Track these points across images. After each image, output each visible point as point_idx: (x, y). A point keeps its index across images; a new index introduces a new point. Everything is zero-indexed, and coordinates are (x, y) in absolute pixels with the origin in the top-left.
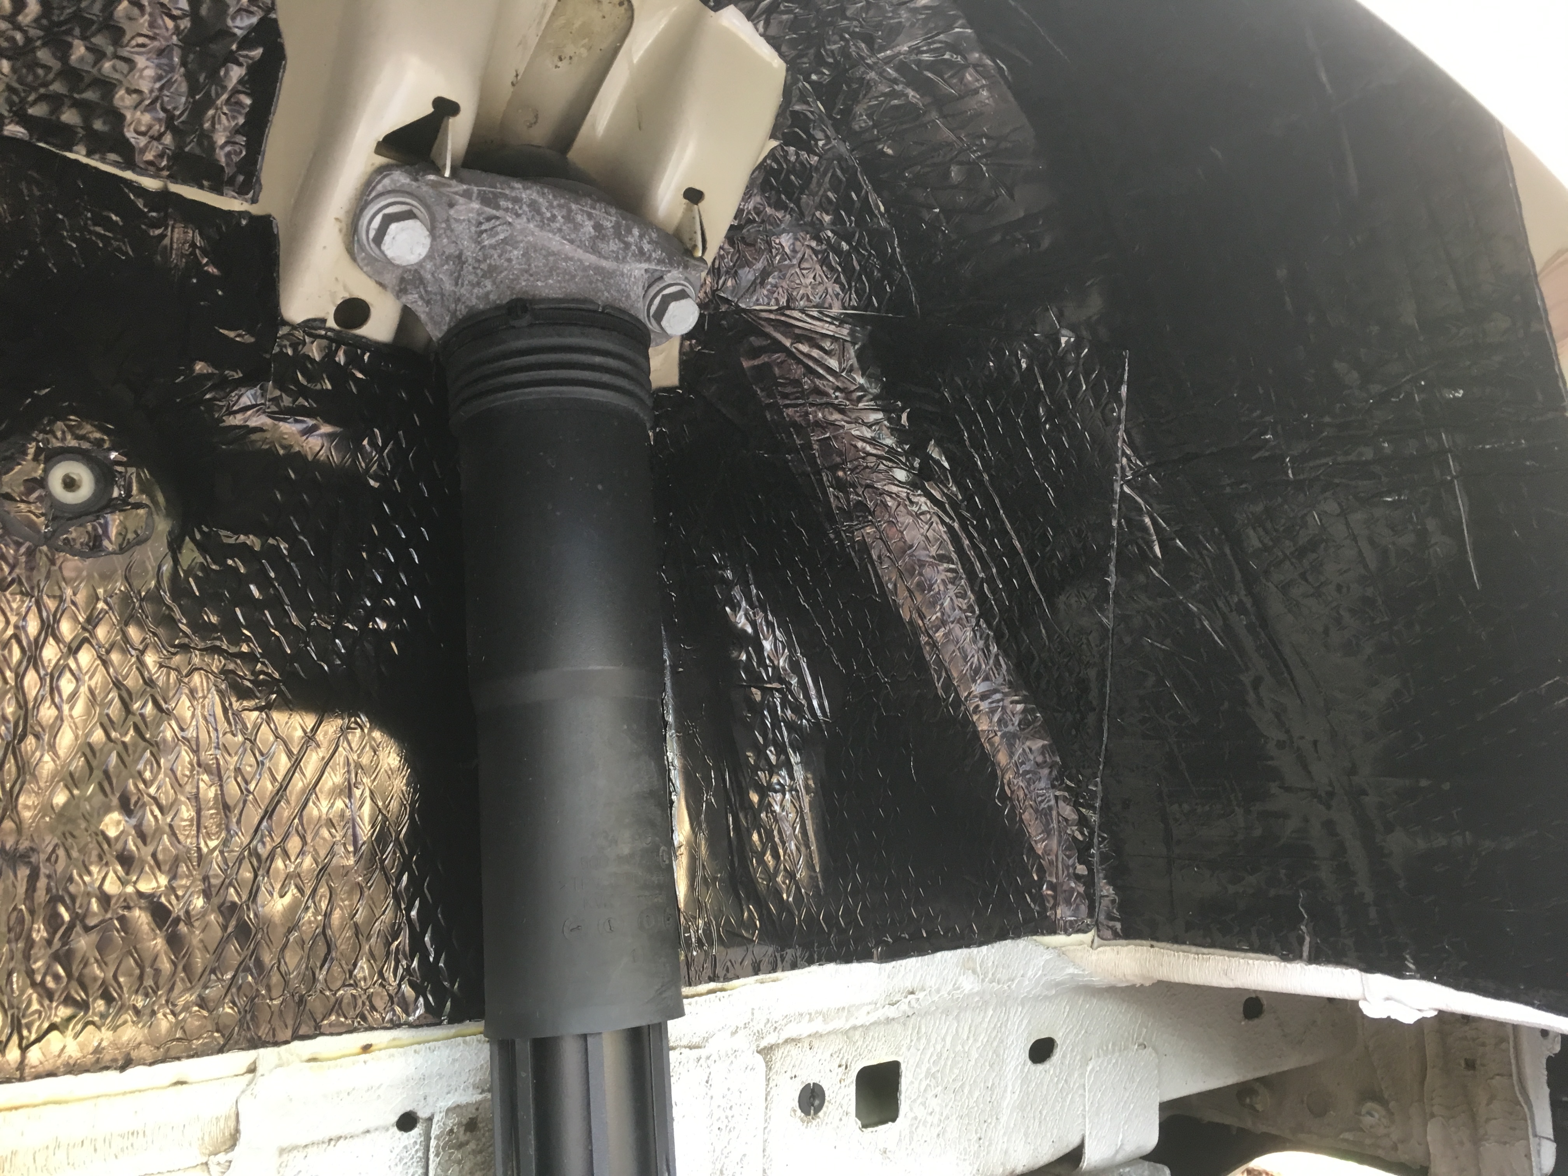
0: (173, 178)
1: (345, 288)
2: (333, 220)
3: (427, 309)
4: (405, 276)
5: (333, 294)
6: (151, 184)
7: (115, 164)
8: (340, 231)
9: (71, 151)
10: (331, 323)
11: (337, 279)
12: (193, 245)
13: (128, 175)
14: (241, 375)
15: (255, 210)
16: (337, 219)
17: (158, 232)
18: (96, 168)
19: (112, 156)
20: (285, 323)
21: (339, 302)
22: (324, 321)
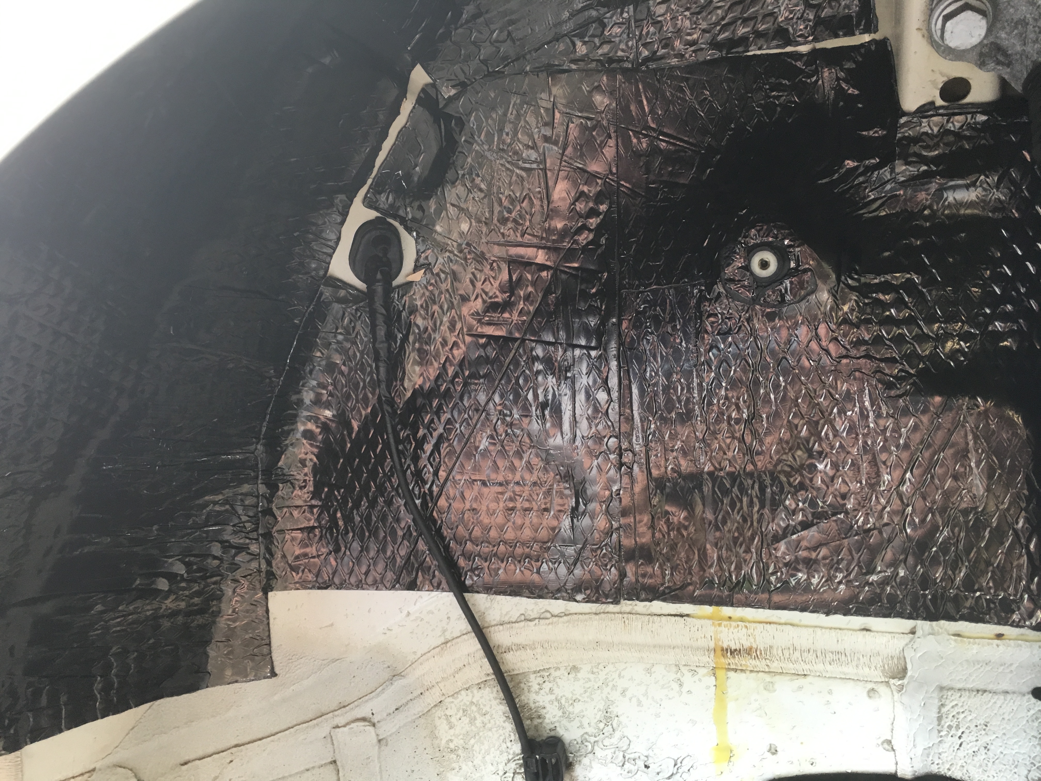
0: (816, 40)
1: (942, 74)
2: (916, 31)
3: (1009, 70)
4: (983, 50)
5: (934, 82)
6: (804, 49)
7: (778, 47)
8: (923, 36)
9: (748, 51)
10: (940, 102)
11: (933, 71)
12: (838, 79)
13: (789, 49)
14: (878, 161)
15: (877, 36)
16: (918, 29)
17: (814, 79)
18: (767, 54)
19: (775, 43)
20: (905, 114)
21: (940, 85)
22: (932, 103)
